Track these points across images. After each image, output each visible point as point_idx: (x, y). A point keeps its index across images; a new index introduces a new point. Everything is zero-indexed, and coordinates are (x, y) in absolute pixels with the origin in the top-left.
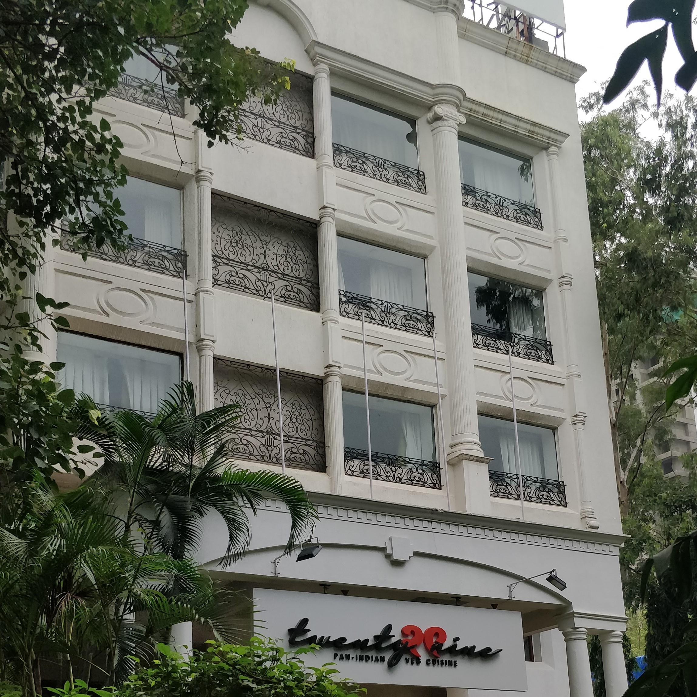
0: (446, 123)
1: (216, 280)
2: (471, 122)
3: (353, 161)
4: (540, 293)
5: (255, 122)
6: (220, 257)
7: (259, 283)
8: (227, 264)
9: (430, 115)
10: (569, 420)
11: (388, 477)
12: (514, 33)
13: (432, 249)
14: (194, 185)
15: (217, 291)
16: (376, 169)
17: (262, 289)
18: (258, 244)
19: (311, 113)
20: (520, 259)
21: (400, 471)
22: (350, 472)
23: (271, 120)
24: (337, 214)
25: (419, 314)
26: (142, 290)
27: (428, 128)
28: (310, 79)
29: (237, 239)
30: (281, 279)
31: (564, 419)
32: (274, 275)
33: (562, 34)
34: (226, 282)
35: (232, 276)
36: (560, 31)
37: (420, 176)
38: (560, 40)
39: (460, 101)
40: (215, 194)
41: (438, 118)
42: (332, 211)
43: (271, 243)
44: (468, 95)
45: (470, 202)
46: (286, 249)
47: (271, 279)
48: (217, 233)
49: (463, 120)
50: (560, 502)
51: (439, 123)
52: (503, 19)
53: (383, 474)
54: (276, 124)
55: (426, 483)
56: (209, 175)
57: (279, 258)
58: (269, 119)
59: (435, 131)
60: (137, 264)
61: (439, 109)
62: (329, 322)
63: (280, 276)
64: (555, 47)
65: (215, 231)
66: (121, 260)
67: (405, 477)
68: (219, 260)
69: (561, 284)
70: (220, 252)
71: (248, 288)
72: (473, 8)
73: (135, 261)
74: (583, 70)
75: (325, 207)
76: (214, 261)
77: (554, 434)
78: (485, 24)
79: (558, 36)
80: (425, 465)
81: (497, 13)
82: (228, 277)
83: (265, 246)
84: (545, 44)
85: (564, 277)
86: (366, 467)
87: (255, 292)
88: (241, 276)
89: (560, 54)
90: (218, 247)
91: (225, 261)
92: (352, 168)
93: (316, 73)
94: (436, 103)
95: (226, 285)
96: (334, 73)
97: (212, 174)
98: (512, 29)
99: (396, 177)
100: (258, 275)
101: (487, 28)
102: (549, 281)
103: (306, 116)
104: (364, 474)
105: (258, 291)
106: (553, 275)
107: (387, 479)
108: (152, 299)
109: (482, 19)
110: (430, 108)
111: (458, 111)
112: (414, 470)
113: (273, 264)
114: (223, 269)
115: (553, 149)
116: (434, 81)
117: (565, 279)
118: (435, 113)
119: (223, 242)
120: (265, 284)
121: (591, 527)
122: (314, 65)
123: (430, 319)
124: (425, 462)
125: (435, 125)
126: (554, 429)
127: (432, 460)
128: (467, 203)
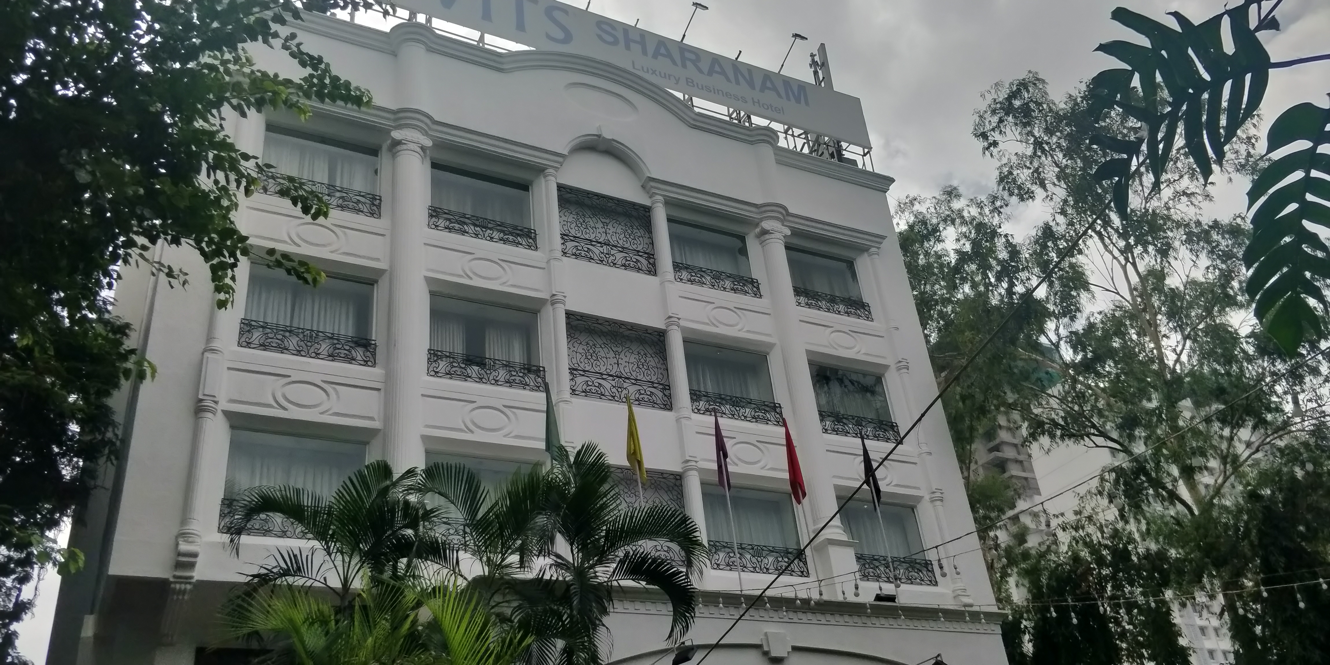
0: (773, 236)
1: (574, 390)
2: (796, 233)
3: (692, 276)
4: (879, 380)
5: (601, 249)
6: (576, 370)
7: (614, 390)
8: (583, 375)
9: (758, 230)
10: (927, 497)
11: (755, 568)
12: (826, 155)
13: (772, 346)
14: (549, 308)
15: (575, 400)
16: (713, 281)
17: (617, 395)
18: (612, 354)
19: (651, 238)
20: (856, 349)
21: (766, 561)
22: (715, 566)
23: (616, 246)
24: (682, 323)
25: (767, 406)
26: (505, 406)
27: (757, 242)
28: (647, 210)
29: (592, 352)
30: (635, 384)
31: (922, 497)
32: (627, 381)
33: (868, 152)
34: (583, 392)
35: (588, 385)
36: (866, 150)
37: (754, 283)
38: (867, 158)
39: (784, 216)
40: (569, 315)
41: (765, 232)
42: (677, 320)
43: (623, 353)
44: (790, 211)
45: (803, 302)
46: (637, 357)
47: (625, 385)
48: (572, 349)
49: (789, 233)
50: (930, 581)
51: (767, 236)
52: (814, 145)
53: (749, 565)
54: (620, 249)
55: (793, 571)
56: (563, 298)
57: (631, 366)
58: (613, 246)
59: (764, 244)
60: (499, 383)
61: (766, 225)
62: (682, 420)
63: (633, 381)
64: (864, 164)
65: (571, 347)
66: (484, 380)
67: (772, 567)
68: (575, 372)
69: (899, 369)
70: (576, 365)
71: (603, 395)
72: (786, 138)
73: (498, 381)
74: (892, 180)
75: (670, 317)
76: (571, 373)
77: (914, 512)
78: (799, 150)
79: (865, 155)
80: (791, 553)
81: (808, 141)
82: (585, 387)
83: (617, 356)
84: (854, 162)
85: (900, 362)
86: (732, 559)
87: (610, 398)
88: (597, 385)
89: (869, 168)
90: (574, 361)
91: (582, 373)
92: (691, 281)
93: (653, 204)
94: (761, 220)
95: (584, 394)
96: (669, 203)
97: (565, 297)
98: (823, 153)
99: (732, 285)
100: (613, 382)
101: (801, 154)
102: (886, 367)
103: (647, 241)
104: (730, 566)
105: (613, 397)
106: (889, 361)
107: (754, 570)
108: (514, 413)
109: (795, 147)
110: (757, 225)
111: (783, 225)
112: (780, 559)
113: (625, 371)
114: (580, 380)
115: (873, 250)
116: (759, 201)
117: (902, 364)
118: (762, 228)
119: (579, 356)
120: (620, 390)
121: (965, 606)
122: (650, 197)
123: (778, 410)
124: (790, 550)
125: (762, 238)
126: (913, 508)
127: (796, 548)
128: (799, 303)
